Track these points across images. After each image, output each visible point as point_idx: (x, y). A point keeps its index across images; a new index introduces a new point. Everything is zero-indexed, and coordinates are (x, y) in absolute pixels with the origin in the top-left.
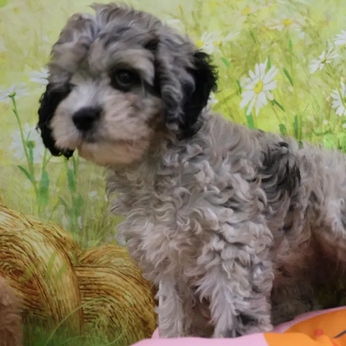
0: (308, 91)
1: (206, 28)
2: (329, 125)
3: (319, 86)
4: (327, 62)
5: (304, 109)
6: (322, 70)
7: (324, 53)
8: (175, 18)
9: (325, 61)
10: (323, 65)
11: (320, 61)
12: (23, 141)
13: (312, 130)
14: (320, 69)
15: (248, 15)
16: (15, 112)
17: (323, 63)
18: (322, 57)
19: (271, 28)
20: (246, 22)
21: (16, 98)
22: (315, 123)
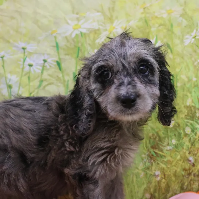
0: (183, 58)
1: (117, 18)
2: (196, 81)
3: (190, 54)
4: (197, 37)
5: (179, 70)
6: (193, 43)
7: (195, 31)
8: (98, 12)
9: (195, 37)
10: (193, 39)
11: (192, 37)
12: (7, 84)
13: (185, 85)
14: (192, 43)
15: (144, 8)
16: (3, 66)
17: (194, 38)
18: (193, 34)
19: (159, 16)
20: (142, 13)
21: (4, 58)
22: (186, 80)
